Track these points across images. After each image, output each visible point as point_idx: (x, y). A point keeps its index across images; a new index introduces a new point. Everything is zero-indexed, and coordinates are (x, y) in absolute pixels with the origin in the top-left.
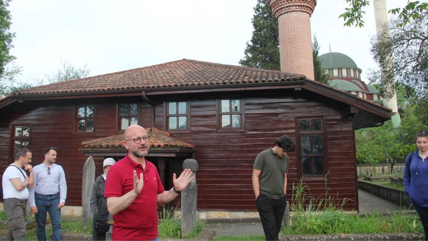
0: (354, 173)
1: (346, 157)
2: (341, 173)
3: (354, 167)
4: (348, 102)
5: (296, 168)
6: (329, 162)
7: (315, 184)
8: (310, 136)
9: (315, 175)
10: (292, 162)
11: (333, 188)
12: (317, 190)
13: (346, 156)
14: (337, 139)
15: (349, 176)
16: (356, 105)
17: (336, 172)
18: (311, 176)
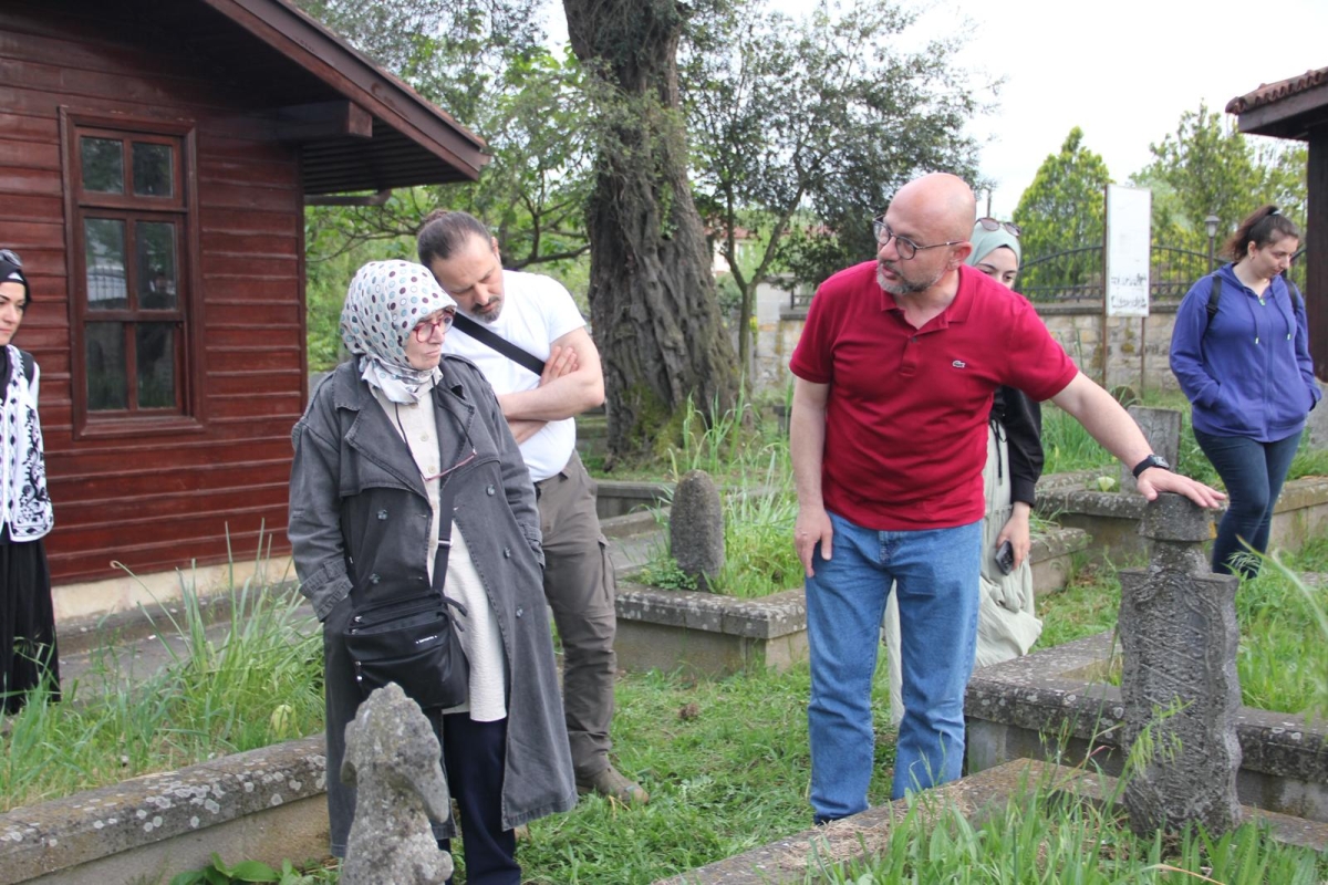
0: (297, 393)
1: (270, 326)
2: (253, 394)
3: (297, 370)
4: (344, 87)
5: (67, 375)
6: (209, 348)
7: (149, 446)
8: (124, 220)
9: (140, 409)
10: (46, 345)
11: (220, 461)
12: (157, 474)
13: (271, 321)
14: (237, 243)
15: (280, 407)
16: (368, 101)
17: (233, 391)
18: (124, 410)
